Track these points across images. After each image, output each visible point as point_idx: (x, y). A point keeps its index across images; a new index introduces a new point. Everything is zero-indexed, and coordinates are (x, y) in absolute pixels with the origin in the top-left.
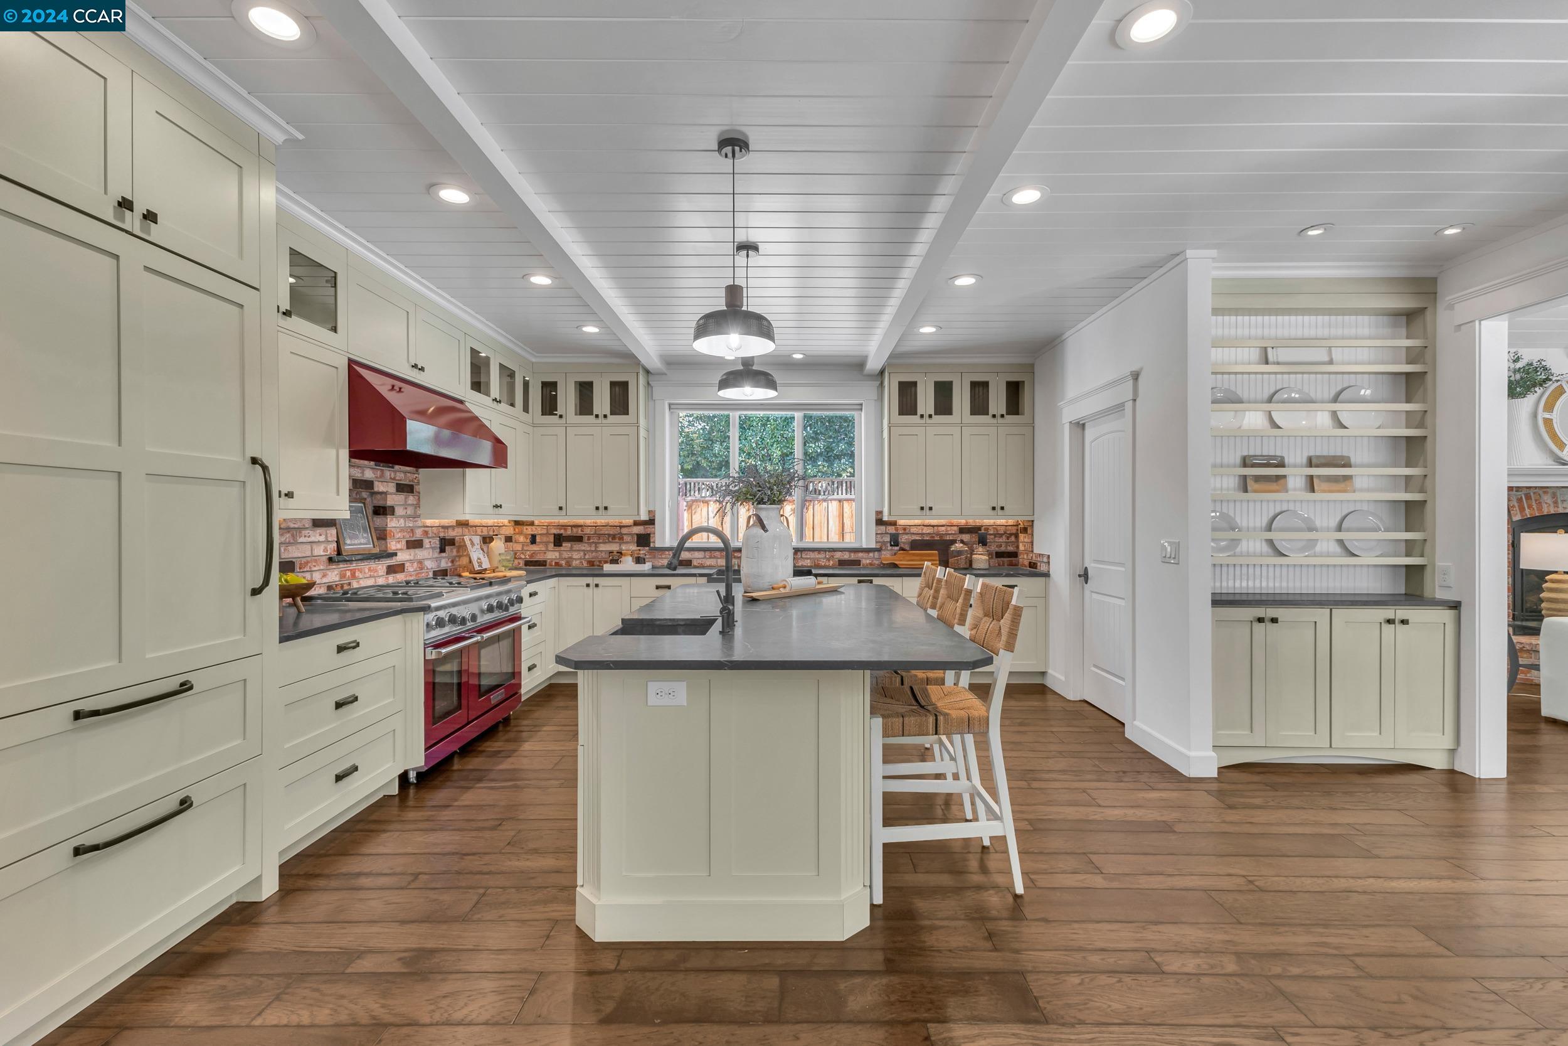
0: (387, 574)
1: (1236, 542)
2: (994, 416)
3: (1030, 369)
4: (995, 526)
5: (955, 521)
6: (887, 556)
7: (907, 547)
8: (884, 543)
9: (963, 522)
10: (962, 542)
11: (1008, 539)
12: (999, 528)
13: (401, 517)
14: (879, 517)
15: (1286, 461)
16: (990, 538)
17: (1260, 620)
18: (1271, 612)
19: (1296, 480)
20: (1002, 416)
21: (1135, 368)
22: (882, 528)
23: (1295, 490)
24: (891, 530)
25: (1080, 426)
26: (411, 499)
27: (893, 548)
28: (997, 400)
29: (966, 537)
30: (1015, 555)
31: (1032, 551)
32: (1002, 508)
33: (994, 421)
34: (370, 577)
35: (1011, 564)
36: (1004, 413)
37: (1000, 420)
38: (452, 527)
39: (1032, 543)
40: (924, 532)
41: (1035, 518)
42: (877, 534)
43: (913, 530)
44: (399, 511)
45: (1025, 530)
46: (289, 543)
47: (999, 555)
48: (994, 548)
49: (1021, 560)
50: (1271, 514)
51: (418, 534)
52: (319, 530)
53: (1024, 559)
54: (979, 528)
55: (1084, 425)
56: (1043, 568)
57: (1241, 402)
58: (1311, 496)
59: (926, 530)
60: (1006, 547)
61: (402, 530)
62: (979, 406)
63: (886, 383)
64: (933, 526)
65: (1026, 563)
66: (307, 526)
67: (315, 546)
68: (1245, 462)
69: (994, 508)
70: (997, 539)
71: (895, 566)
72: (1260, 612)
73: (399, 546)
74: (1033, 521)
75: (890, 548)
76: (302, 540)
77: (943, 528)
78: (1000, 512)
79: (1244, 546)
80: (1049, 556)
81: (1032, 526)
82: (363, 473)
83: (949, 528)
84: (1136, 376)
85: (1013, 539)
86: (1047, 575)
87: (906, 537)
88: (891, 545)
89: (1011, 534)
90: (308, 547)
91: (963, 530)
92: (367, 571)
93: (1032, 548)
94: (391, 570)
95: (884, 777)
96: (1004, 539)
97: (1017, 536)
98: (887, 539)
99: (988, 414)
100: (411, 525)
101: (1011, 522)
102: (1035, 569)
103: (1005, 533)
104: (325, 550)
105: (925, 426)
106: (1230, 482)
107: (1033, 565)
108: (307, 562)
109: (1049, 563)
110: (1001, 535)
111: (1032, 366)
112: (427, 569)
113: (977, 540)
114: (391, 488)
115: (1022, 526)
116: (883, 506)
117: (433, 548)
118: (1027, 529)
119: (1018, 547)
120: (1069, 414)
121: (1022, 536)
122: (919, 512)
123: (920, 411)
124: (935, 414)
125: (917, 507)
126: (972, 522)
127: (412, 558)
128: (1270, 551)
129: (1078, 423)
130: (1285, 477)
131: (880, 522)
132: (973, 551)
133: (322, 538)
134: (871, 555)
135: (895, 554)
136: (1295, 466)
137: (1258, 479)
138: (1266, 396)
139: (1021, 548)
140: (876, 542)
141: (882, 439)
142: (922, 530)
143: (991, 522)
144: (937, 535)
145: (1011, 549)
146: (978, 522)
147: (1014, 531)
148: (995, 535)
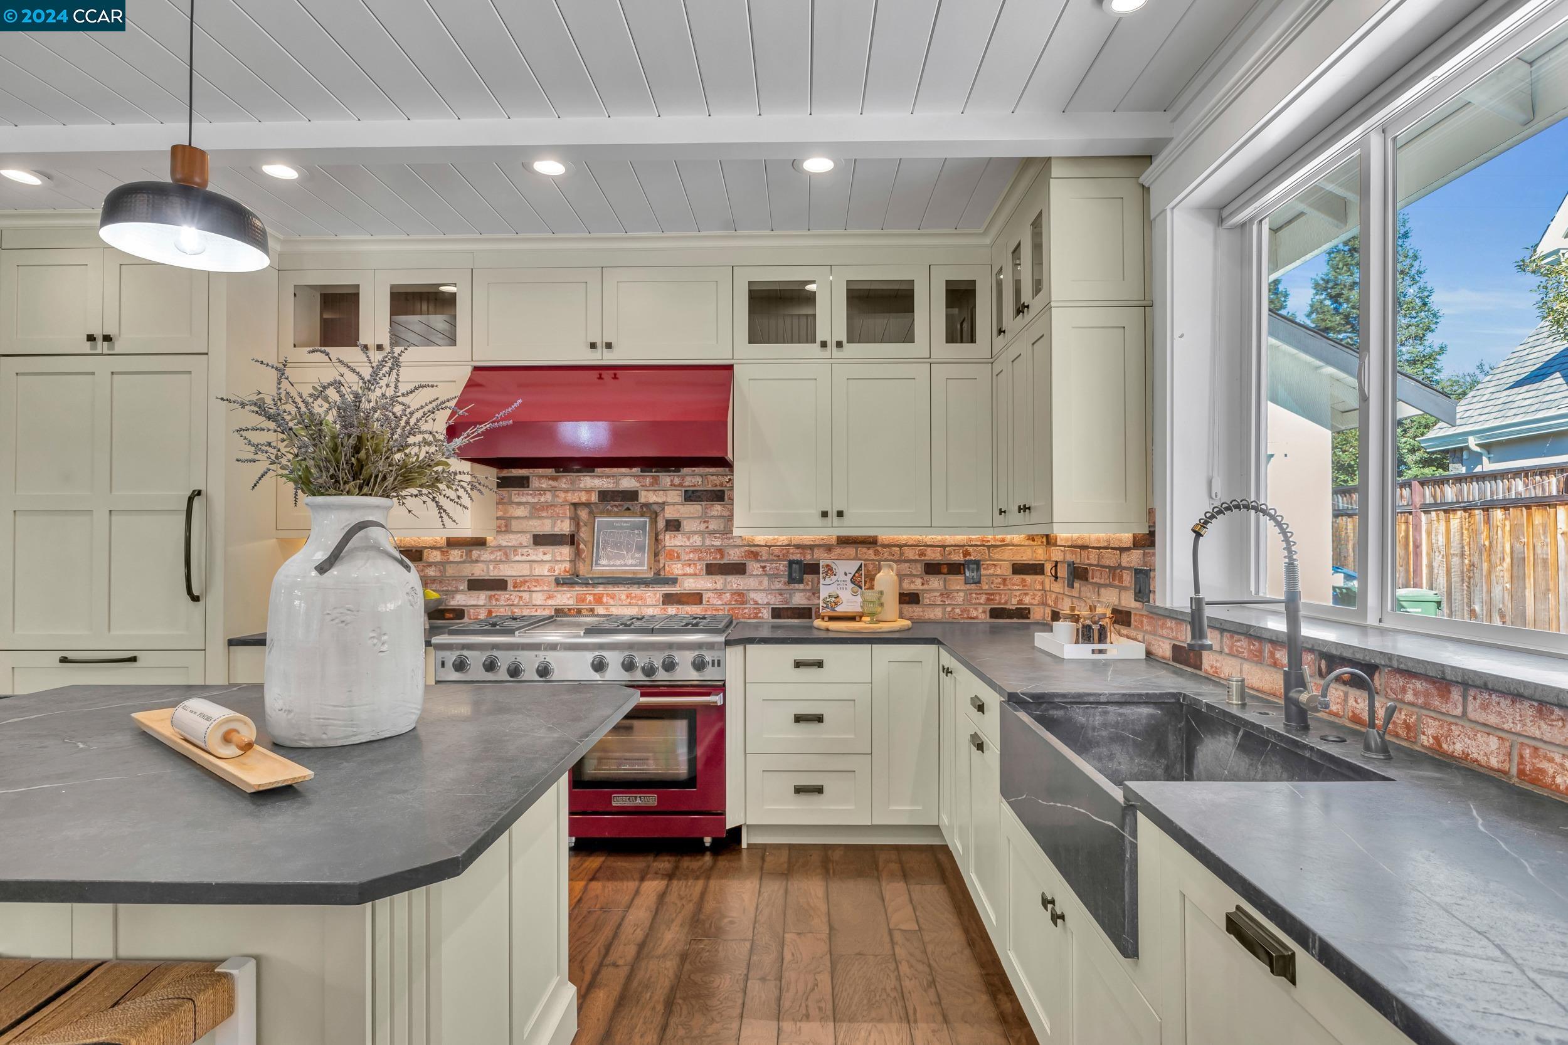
0: (664, 603)
13: (695, 533)
26: (717, 509)
34: (630, 604)
38: (829, 548)
44: (687, 526)
46: (501, 561)
51: (734, 556)
52: (542, 549)
61: (695, 550)
66: (525, 544)
67: (535, 565)
73: (688, 570)
76: (517, 558)
82: (617, 483)
90: (527, 566)
92: (623, 597)
94: (668, 599)
100: (717, 543)
104: (552, 569)
108: (525, 582)
112: (756, 603)
114: (675, 496)
117: (773, 577)
127: (719, 586)
133: (548, 557)
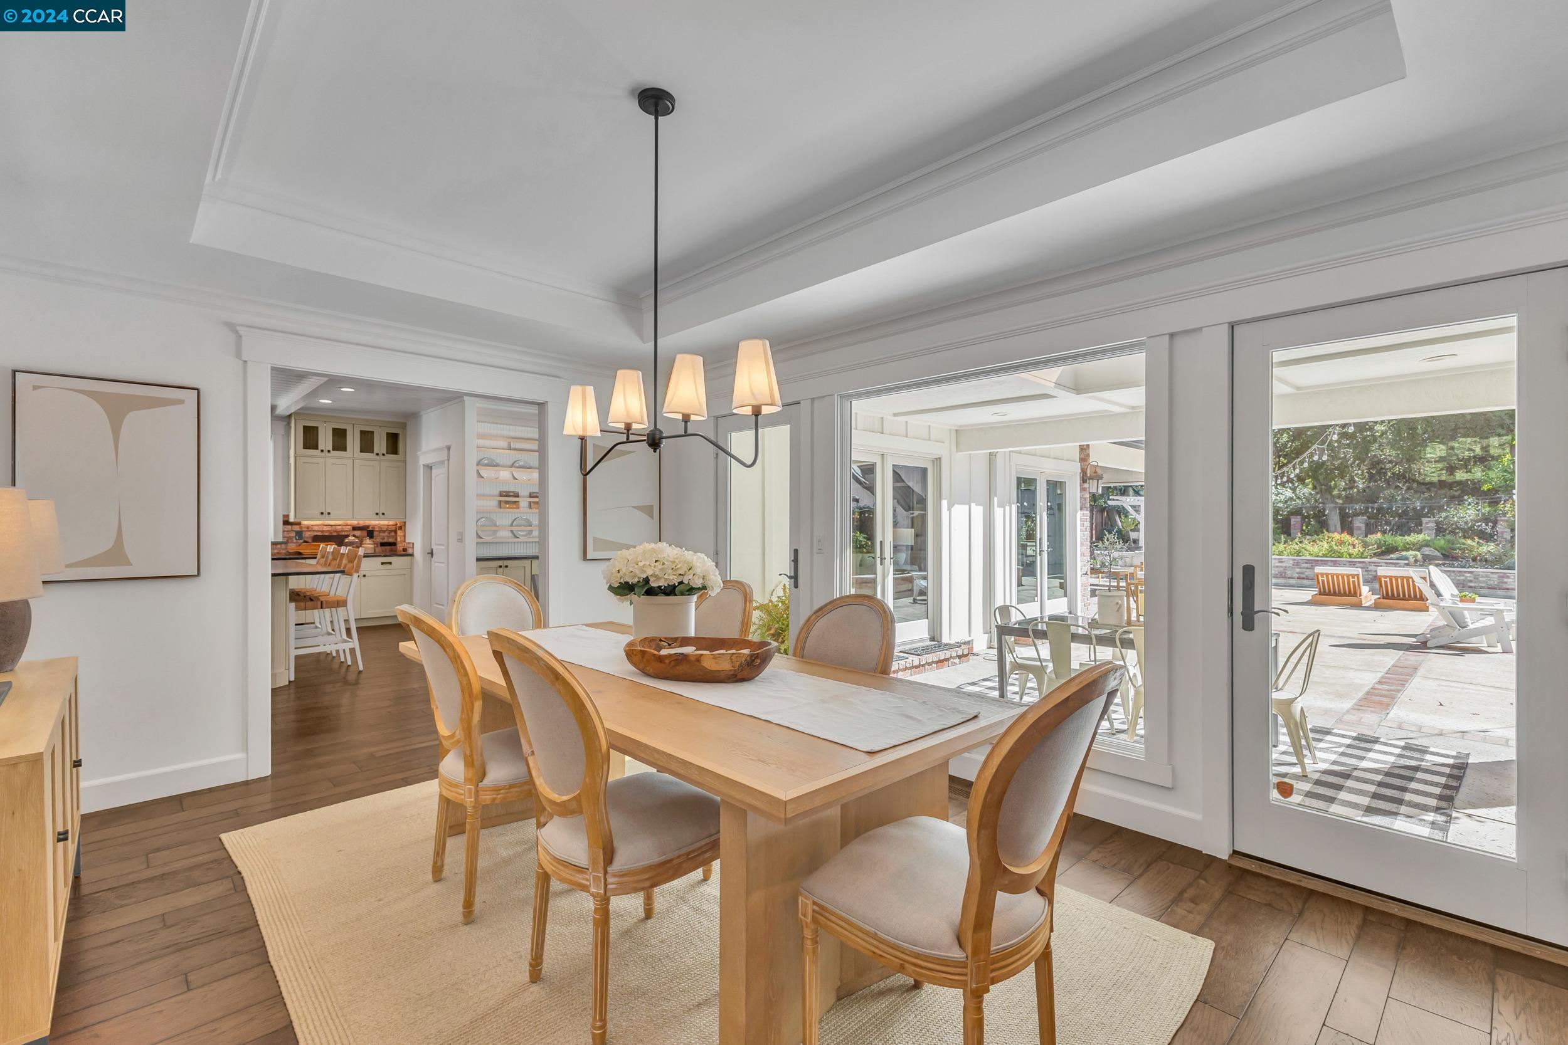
1: (496, 531)
2: (377, 454)
3: (404, 426)
4: (380, 526)
5: (349, 522)
6: (293, 547)
7: (310, 540)
8: (291, 538)
9: (355, 522)
10: (354, 536)
11: (389, 533)
12: (383, 526)
14: (286, 519)
15: (520, 494)
16: (375, 534)
17: (500, 567)
18: (506, 563)
19: (524, 503)
20: (383, 455)
21: (449, 444)
22: (289, 527)
23: (524, 508)
24: (297, 528)
25: (429, 468)
27: (298, 541)
28: (380, 444)
29: (358, 533)
30: (394, 544)
31: (405, 541)
32: (383, 514)
33: (378, 457)
35: (391, 550)
36: (385, 453)
37: (382, 457)
39: (405, 536)
40: (324, 529)
41: (407, 520)
42: (284, 531)
43: (316, 528)
45: (400, 528)
47: (382, 544)
48: (379, 540)
49: (398, 548)
50: (513, 519)
53: (400, 547)
54: (368, 527)
55: (431, 467)
56: (410, 551)
57: (497, 465)
58: (530, 511)
59: (325, 528)
60: (388, 539)
62: (367, 445)
63: (293, 424)
64: (331, 526)
65: (401, 549)
68: (501, 495)
69: (377, 514)
70: (381, 534)
71: (300, 553)
72: (500, 563)
74: (405, 522)
75: (295, 541)
77: (340, 527)
78: (382, 516)
79: (500, 534)
80: (413, 544)
81: (405, 525)
83: (344, 527)
84: (449, 448)
85: (393, 534)
86: (412, 555)
87: (309, 533)
88: (296, 539)
89: (392, 531)
91: (355, 528)
93: (405, 539)
95: (296, 625)
96: (386, 534)
97: (395, 532)
98: (293, 534)
99: (373, 452)
101: (391, 523)
102: (406, 553)
103: (387, 530)
105: (325, 457)
106: (494, 503)
107: (405, 550)
109: (413, 548)
110: (384, 531)
111: (405, 424)
113: (366, 534)
115: (399, 525)
116: (289, 509)
118: (402, 527)
119: (396, 539)
120: (424, 459)
121: (399, 533)
122: (320, 516)
123: (320, 447)
124: (333, 450)
125: (318, 512)
126: (362, 523)
128: (513, 536)
129: (428, 466)
130: (518, 501)
131: (286, 522)
132: (362, 542)
134: (279, 546)
135: (300, 545)
136: (524, 497)
137: (507, 502)
138: (511, 463)
139: (399, 539)
140: (283, 537)
141: (289, 464)
142: (323, 528)
143: (377, 522)
144: (335, 531)
145: (391, 540)
146: (367, 523)
147: (394, 529)
148: (380, 531)
